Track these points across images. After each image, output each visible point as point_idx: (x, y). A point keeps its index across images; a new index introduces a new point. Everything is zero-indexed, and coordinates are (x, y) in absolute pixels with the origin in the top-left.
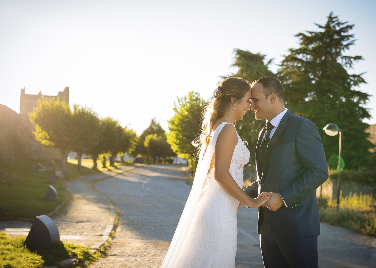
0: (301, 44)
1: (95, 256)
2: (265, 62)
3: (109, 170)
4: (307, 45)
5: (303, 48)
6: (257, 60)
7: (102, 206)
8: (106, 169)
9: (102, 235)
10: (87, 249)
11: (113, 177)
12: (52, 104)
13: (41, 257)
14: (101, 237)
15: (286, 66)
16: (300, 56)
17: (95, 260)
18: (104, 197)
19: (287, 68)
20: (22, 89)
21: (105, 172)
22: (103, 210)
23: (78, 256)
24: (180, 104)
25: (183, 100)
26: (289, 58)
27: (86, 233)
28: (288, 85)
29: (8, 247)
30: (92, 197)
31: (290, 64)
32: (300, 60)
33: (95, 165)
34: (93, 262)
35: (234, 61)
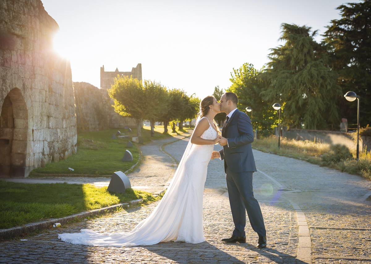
0: (343, 15)
1: (156, 198)
2: (310, 33)
3: (178, 134)
4: (349, 16)
5: (345, 19)
6: (302, 33)
7: (168, 164)
8: (176, 134)
9: (164, 186)
10: (150, 194)
11: (181, 140)
12: (127, 81)
13: (118, 197)
14: (163, 187)
15: (330, 36)
16: (342, 27)
17: (155, 201)
18: (171, 157)
19: (330, 38)
20: (101, 68)
21: (174, 136)
22: (167, 167)
23: (143, 198)
24: (236, 76)
25: (239, 72)
26: (332, 29)
27: (152, 184)
28: (332, 53)
29: (96, 193)
30: (161, 157)
31: (333, 34)
32: (343, 30)
33: (166, 130)
34: (153, 202)
35: (282, 35)
